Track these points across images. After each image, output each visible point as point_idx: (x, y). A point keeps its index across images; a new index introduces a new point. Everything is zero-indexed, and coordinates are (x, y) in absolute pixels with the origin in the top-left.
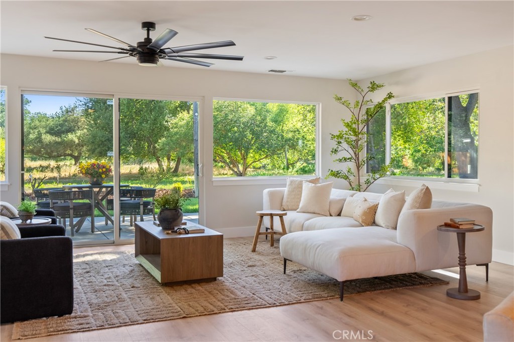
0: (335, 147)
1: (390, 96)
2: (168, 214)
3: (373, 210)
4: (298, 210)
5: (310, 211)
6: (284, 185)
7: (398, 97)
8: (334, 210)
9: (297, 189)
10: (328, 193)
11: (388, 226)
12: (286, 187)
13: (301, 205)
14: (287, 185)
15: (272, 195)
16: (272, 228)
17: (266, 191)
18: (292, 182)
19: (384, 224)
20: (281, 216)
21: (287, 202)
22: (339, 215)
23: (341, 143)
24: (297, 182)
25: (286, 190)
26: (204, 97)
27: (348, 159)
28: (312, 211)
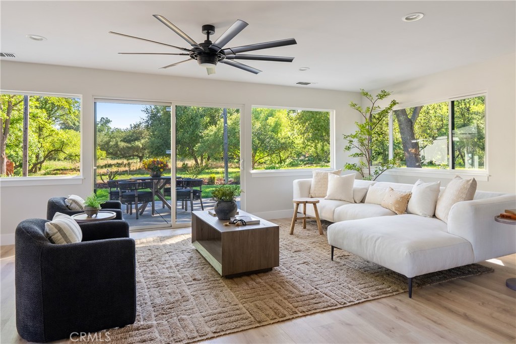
0: (348, 145)
1: (394, 103)
2: (224, 205)
3: (406, 199)
4: (326, 197)
5: (336, 199)
6: (311, 176)
7: (401, 103)
8: (358, 199)
9: (323, 180)
10: (352, 183)
11: (426, 215)
12: (312, 178)
13: (328, 194)
14: (313, 176)
15: (301, 185)
16: (305, 213)
17: (296, 182)
18: (317, 174)
19: (421, 212)
20: (315, 204)
21: (315, 190)
22: (362, 201)
23: (352, 141)
24: (322, 174)
25: (313, 181)
26: (244, 105)
27: (360, 154)
28: (339, 198)
